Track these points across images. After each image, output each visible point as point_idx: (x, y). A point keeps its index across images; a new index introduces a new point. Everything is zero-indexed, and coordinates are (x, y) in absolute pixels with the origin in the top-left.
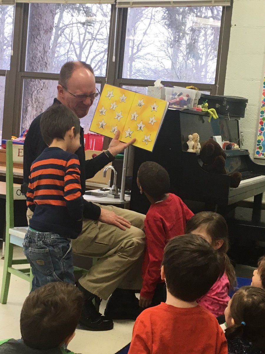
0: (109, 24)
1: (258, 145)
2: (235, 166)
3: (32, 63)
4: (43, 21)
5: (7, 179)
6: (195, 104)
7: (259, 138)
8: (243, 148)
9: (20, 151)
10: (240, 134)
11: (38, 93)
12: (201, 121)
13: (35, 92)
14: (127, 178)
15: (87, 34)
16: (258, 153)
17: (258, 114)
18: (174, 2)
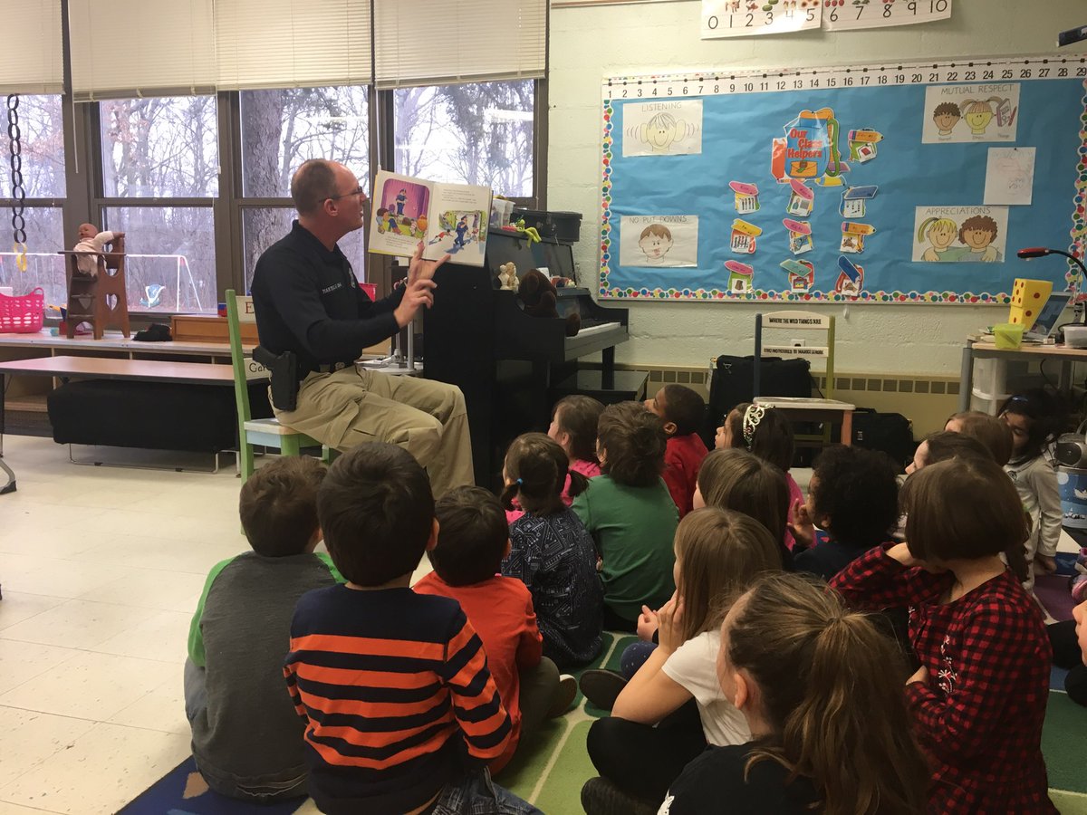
0: (367, 133)
1: (602, 280)
2: (572, 310)
3: (253, 186)
4: (264, 122)
5: (234, 360)
6: (505, 222)
7: (603, 270)
8: (581, 286)
9: (249, 305)
10: (576, 266)
11: (267, 233)
12: (517, 248)
13: (263, 231)
14: (415, 336)
15: (335, 151)
16: (603, 292)
17: (599, 236)
18: (462, 77)
